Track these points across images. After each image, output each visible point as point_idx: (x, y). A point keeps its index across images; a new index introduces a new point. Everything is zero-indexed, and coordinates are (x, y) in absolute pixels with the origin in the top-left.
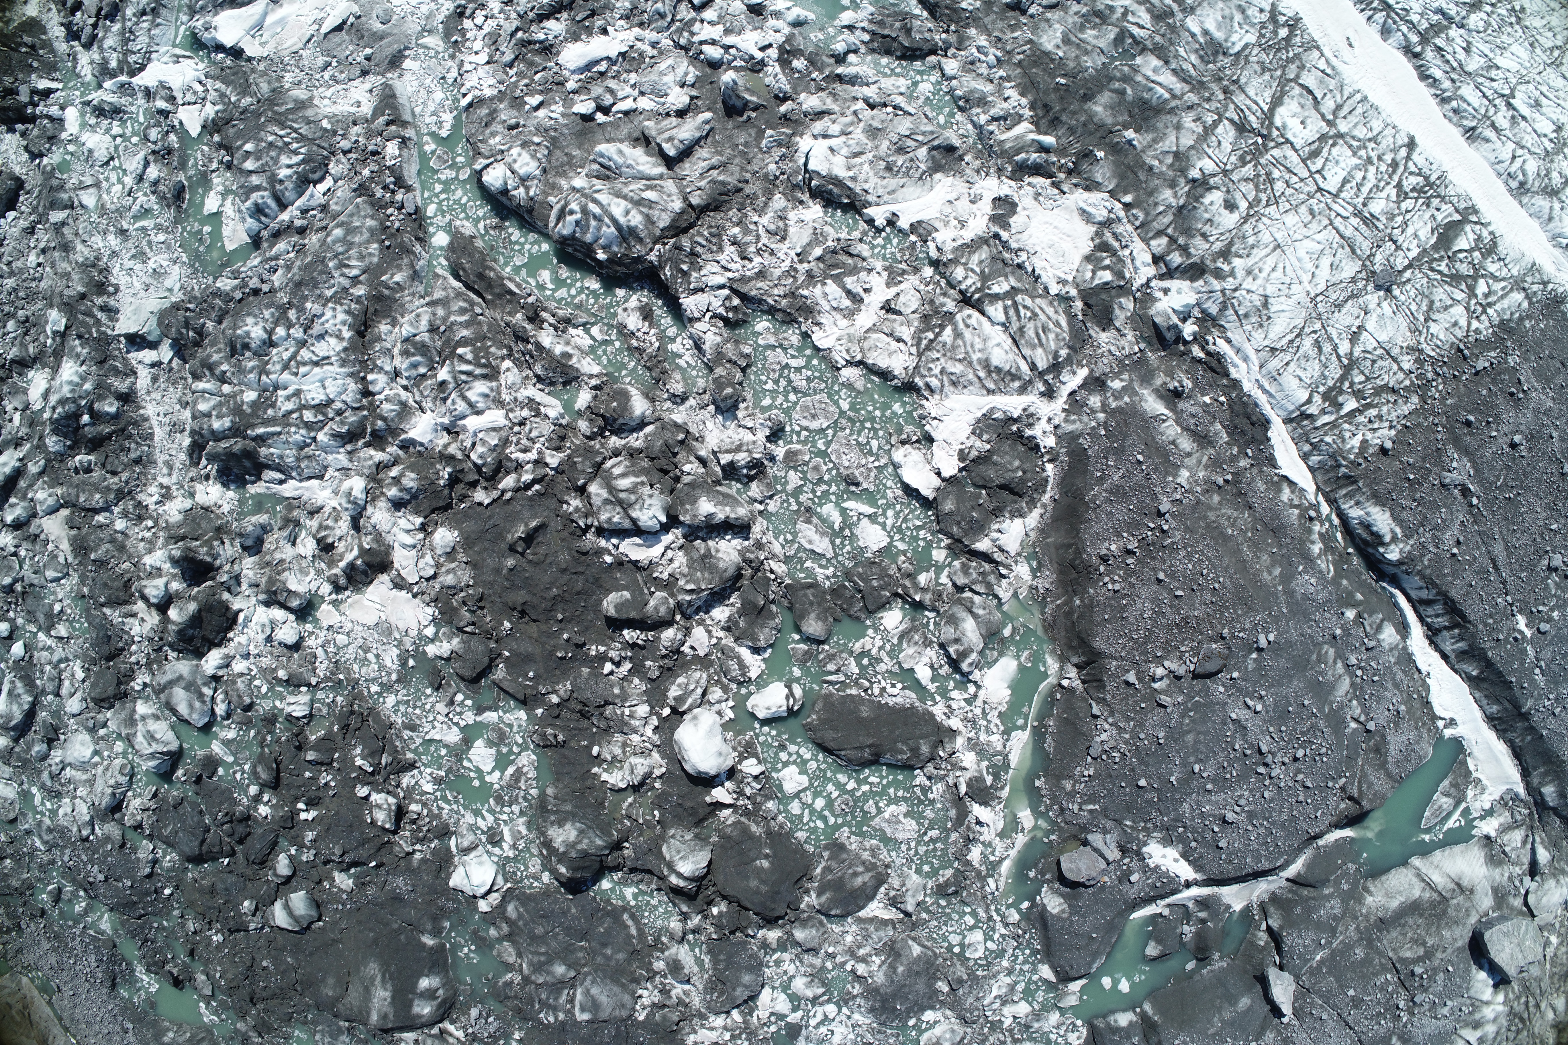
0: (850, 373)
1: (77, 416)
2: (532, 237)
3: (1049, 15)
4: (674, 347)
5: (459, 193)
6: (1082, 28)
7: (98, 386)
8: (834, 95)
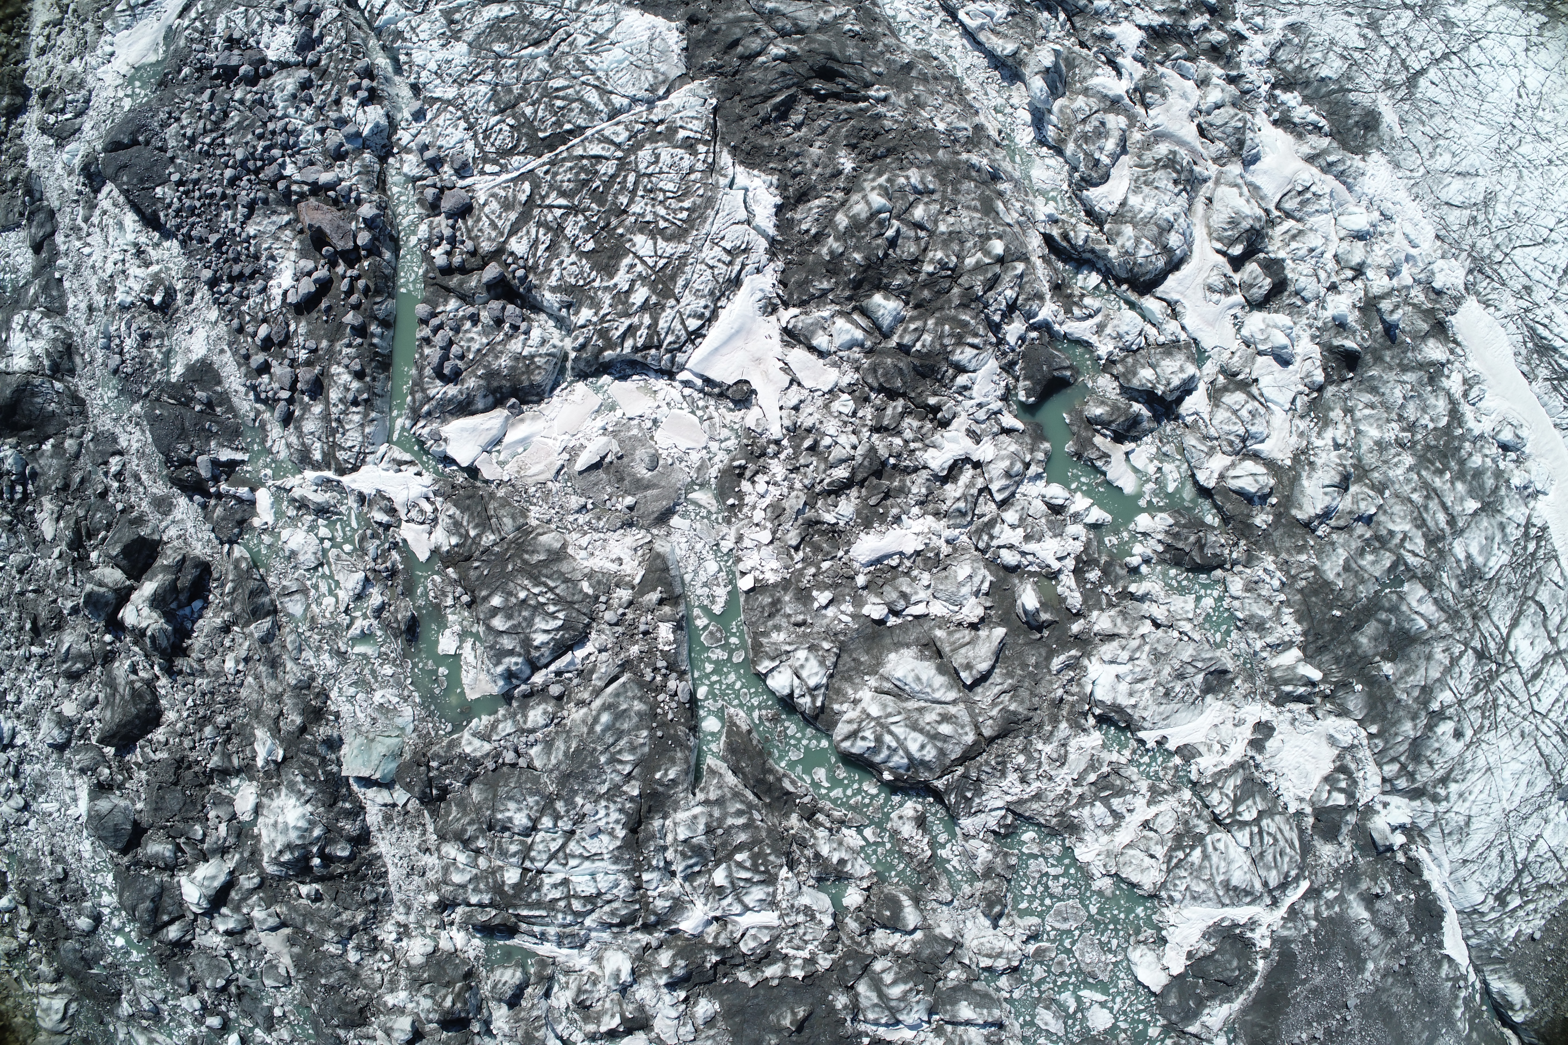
0: (1103, 884)
1: (306, 858)
2: (809, 731)
3: (1334, 536)
4: (943, 853)
5: (732, 677)
6: (1362, 552)
7: (328, 830)
8: (1124, 614)
